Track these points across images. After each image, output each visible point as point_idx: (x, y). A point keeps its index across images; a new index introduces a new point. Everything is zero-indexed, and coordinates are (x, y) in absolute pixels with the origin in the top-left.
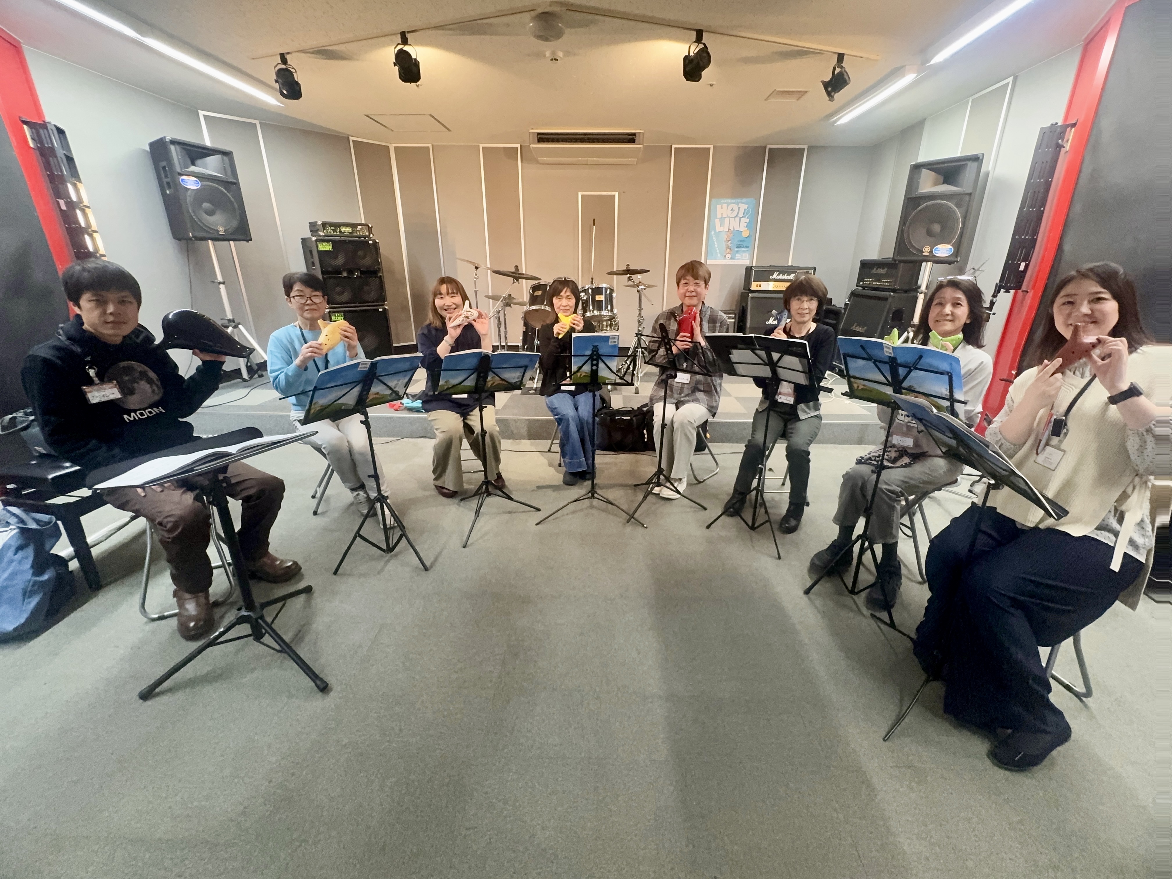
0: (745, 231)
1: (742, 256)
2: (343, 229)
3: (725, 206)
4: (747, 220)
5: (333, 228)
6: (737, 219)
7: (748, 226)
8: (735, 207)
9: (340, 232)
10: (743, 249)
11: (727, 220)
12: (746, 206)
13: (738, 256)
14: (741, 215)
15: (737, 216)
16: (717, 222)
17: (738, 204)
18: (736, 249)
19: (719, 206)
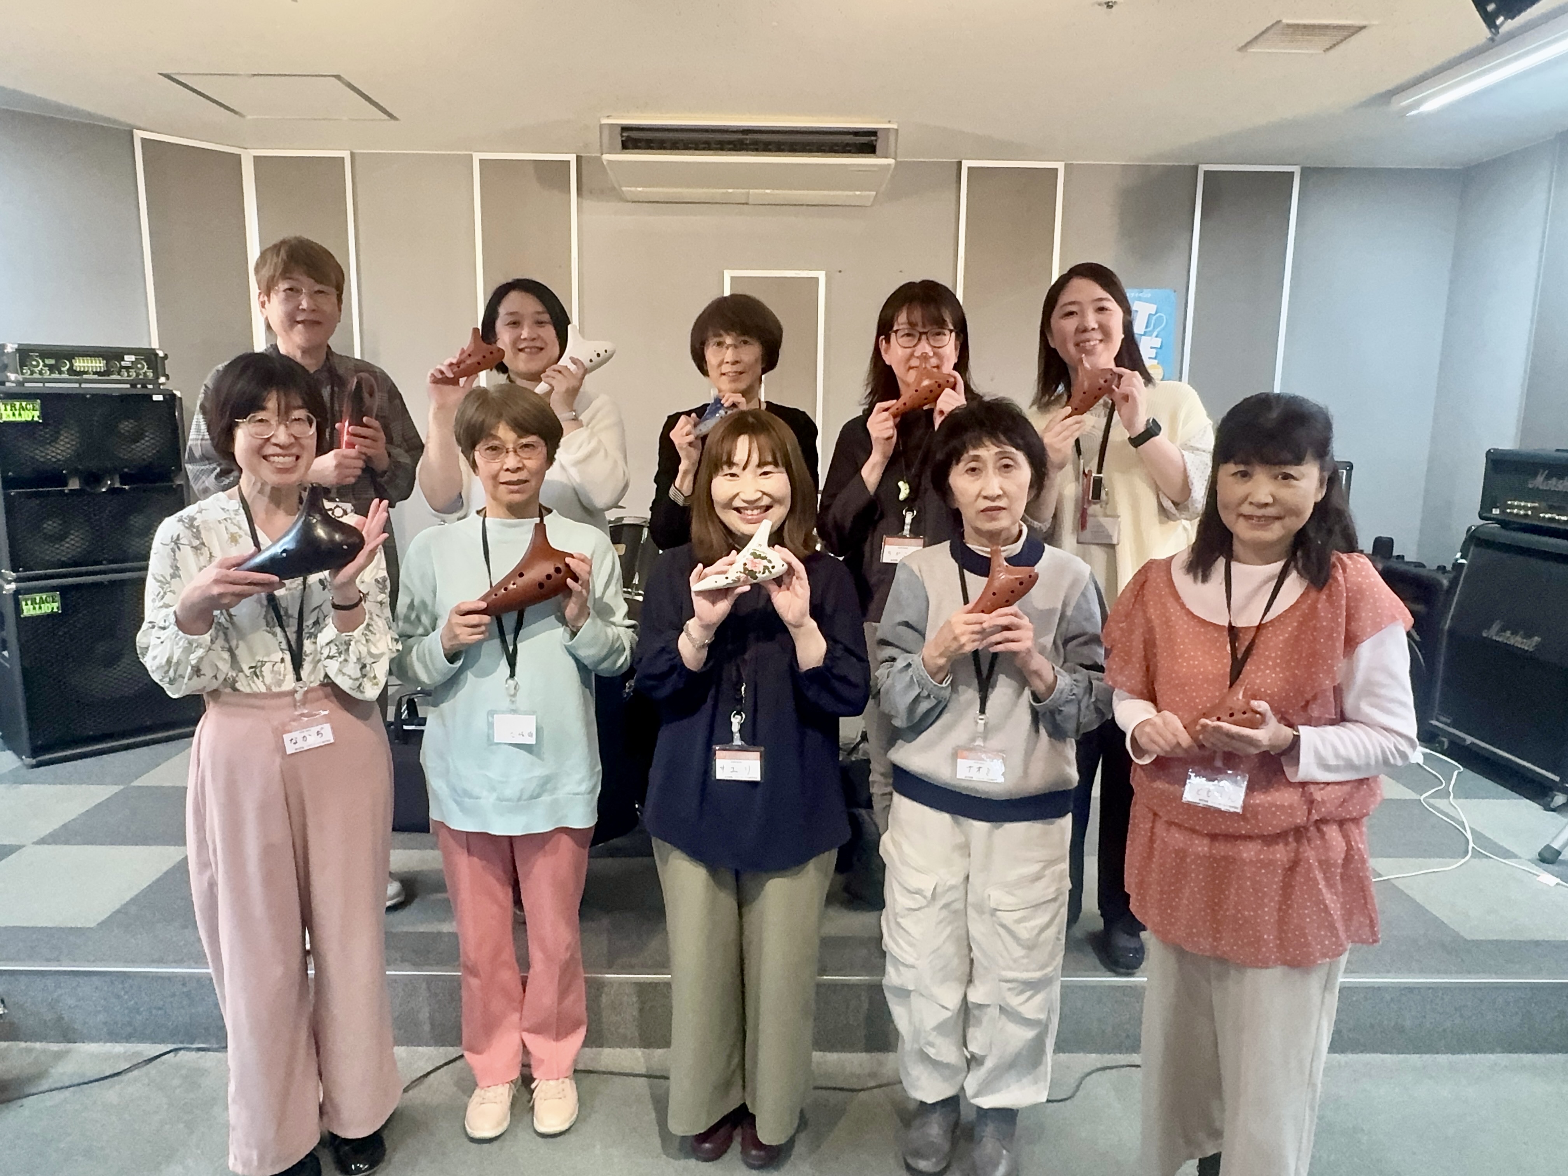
2: (79, 364)
4: (1157, 343)
5: (52, 362)
7: (1160, 355)
9: (72, 372)
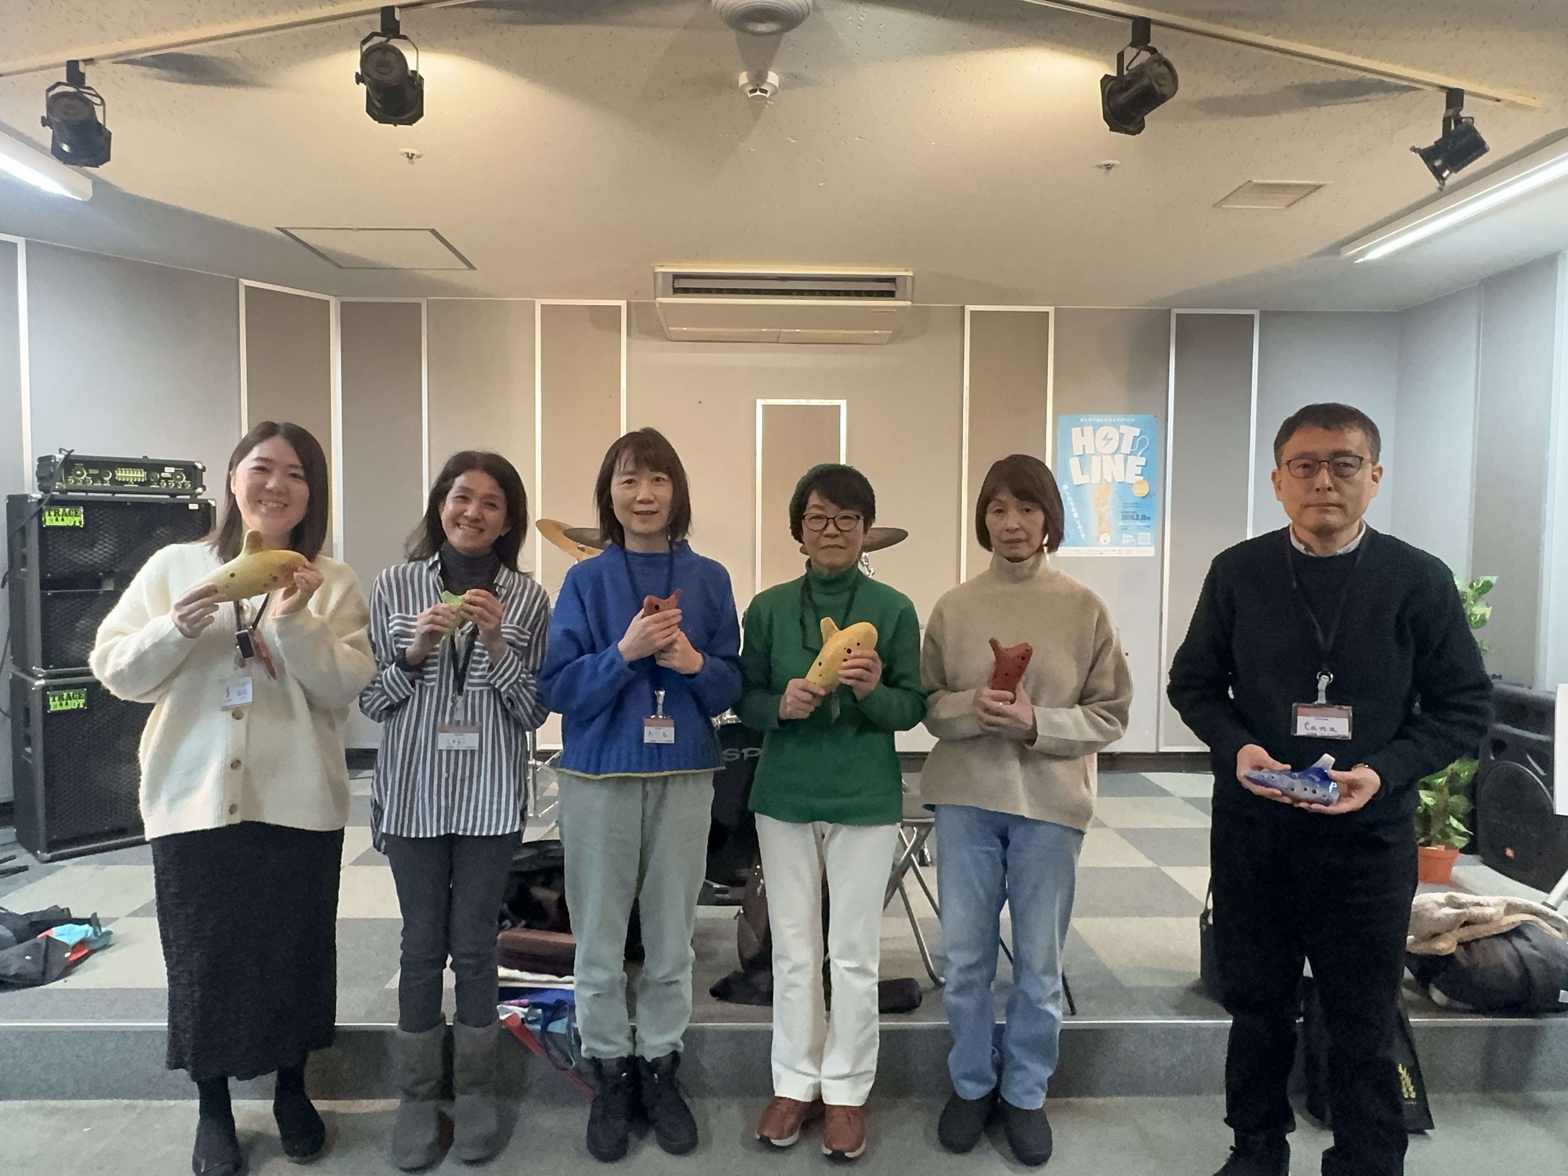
0: (1139, 482)
1: (1136, 537)
3: (1089, 430)
4: (1142, 461)
5: (94, 471)
6: (1120, 458)
7: (1146, 471)
8: (1113, 432)
9: (113, 481)
10: (1138, 523)
11: (1096, 460)
12: (1137, 431)
13: (1127, 538)
14: (1126, 448)
15: (1117, 451)
16: (1074, 463)
17: (1116, 425)
18: (1121, 523)
19: (1076, 431)
